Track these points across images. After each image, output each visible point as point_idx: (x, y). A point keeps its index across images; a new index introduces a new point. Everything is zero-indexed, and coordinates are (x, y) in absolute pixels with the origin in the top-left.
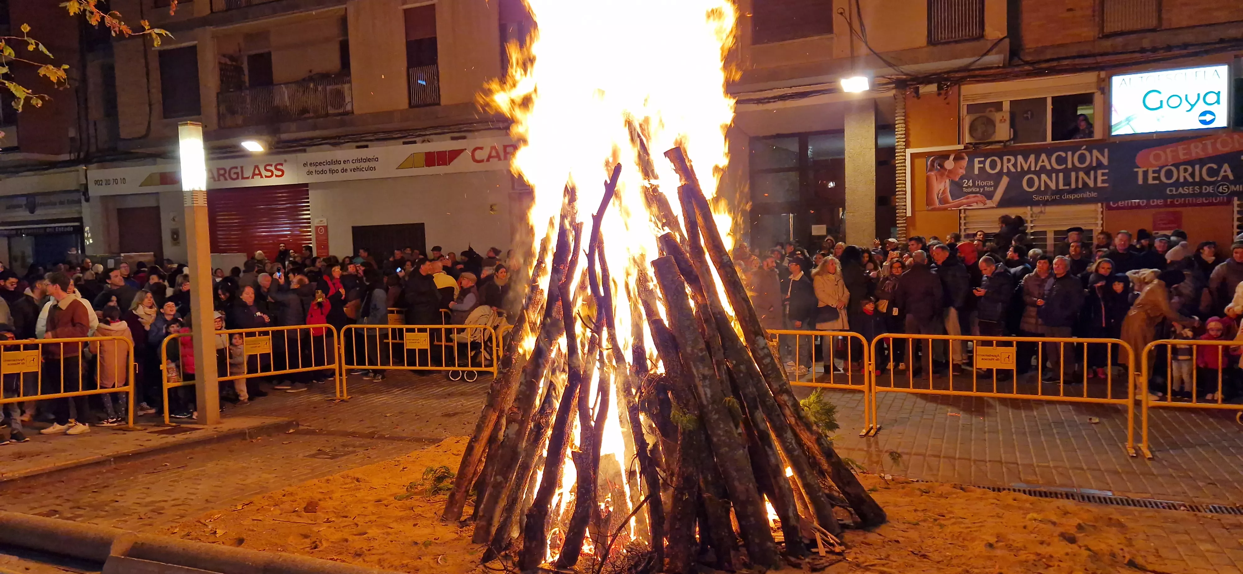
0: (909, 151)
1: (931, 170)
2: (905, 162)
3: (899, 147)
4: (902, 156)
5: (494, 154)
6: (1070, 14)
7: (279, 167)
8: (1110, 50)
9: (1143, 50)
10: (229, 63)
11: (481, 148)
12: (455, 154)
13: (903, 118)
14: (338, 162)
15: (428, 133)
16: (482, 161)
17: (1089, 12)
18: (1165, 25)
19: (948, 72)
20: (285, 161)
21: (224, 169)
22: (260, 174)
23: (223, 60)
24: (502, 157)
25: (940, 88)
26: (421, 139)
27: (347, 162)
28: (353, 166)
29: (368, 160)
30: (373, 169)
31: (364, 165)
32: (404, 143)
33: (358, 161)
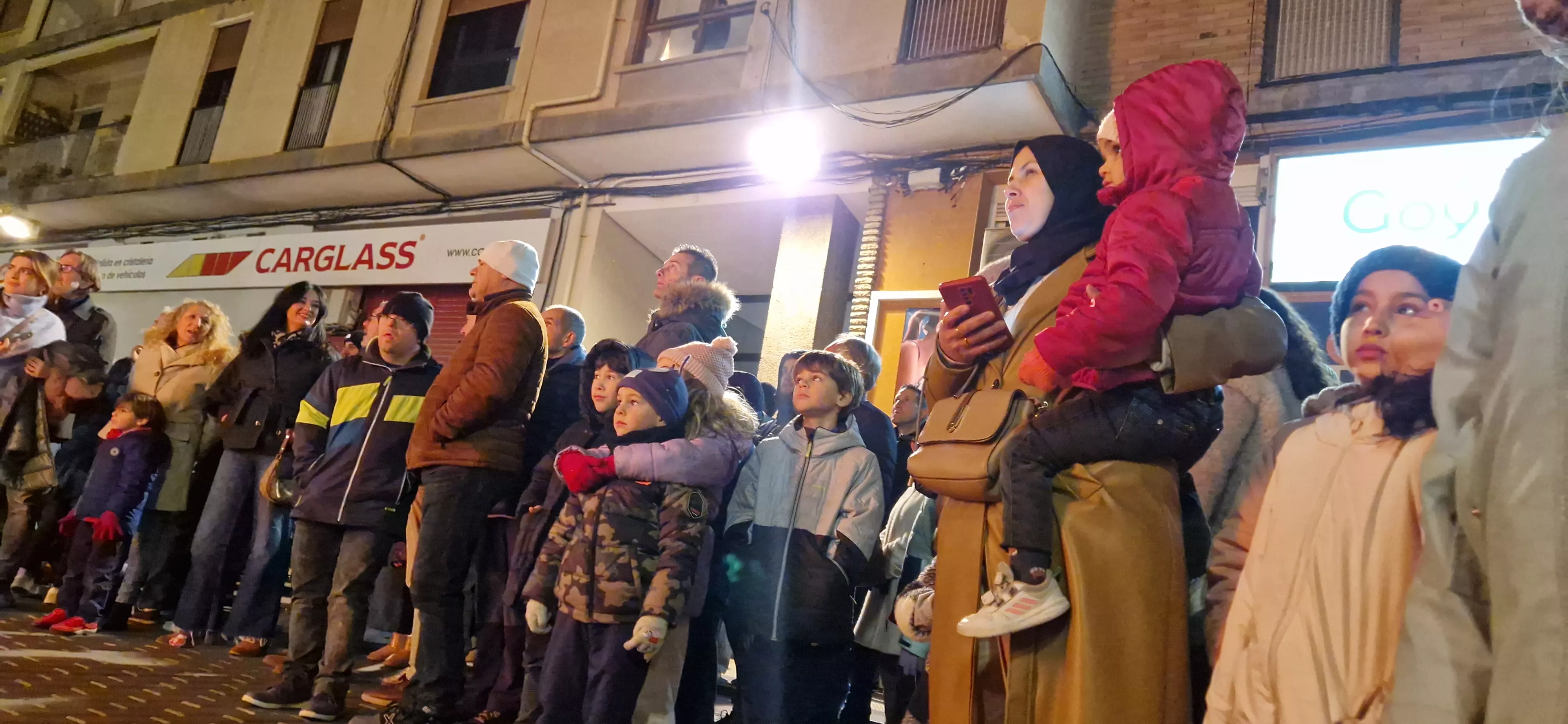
0: (877, 296)
1: (913, 335)
2: (866, 317)
3: (860, 287)
4: (864, 303)
5: (284, 261)
6: (1206, 42)
8: (1278, 108)
9: (1353, 110)
10: (44, 115)
11: (272, 251)
12: (240, 257)
13: (876, 231)
15: (223, 226)
16: (266, 270)
17: (1243, 38)
18: (1405, 59)
19: (965, 151)
23: (33, 110)
24: (292, 266)
25: (945, 177)
26: (212, 234)
27: (118, 263)
28: (122, 269)
29: (142, 262)
30: (141, 275)
31: (135, 269)
32: (195, 239)
33: (132, 262)
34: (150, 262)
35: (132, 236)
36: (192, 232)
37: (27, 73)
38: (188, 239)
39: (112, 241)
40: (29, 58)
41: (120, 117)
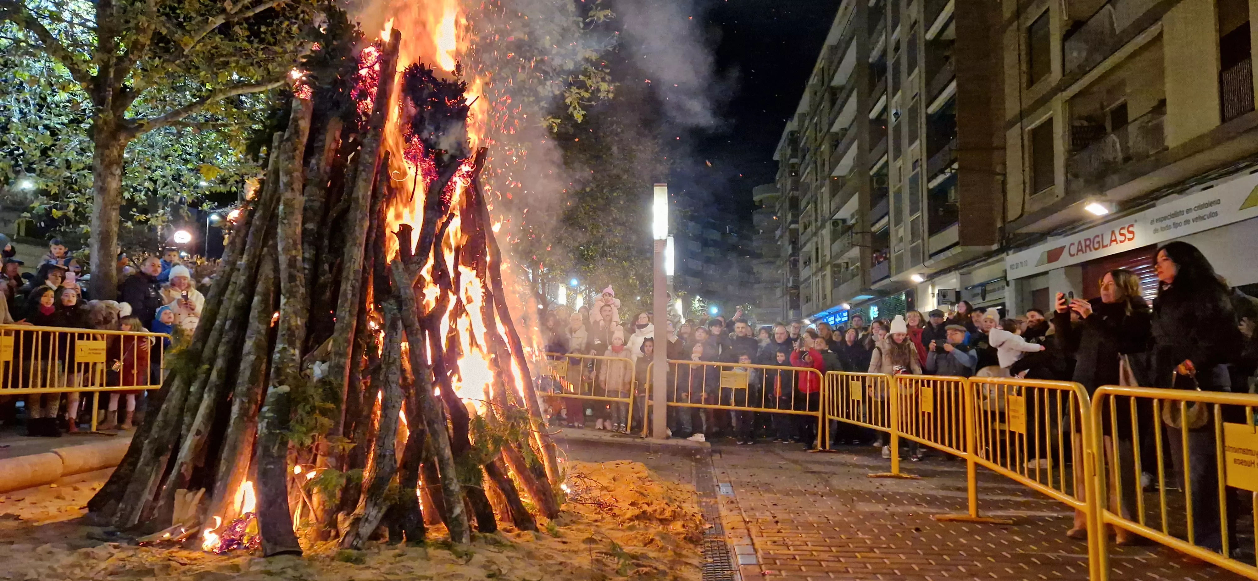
7: (1131, 229)
10: (1083, 124)
14: (1181, 213)
20: (1136, 221)
21: (1089, 239)
22: (1115, 240)
23: (1077, 123)
27: (1188, 211)
28: (1194, 215)
29: (1211, 204)
30: (1214, 215)
31: (1206, 211)
32: (1252, 173)
33: (1200, 207)
34: (1218, 202)
35: (1192, 186)
36: (1247, 167)
37: (1066, 101)
38: (1245, 174)
39: (1175, 195)
40: (1064, 90)
41: (1155, 103)
